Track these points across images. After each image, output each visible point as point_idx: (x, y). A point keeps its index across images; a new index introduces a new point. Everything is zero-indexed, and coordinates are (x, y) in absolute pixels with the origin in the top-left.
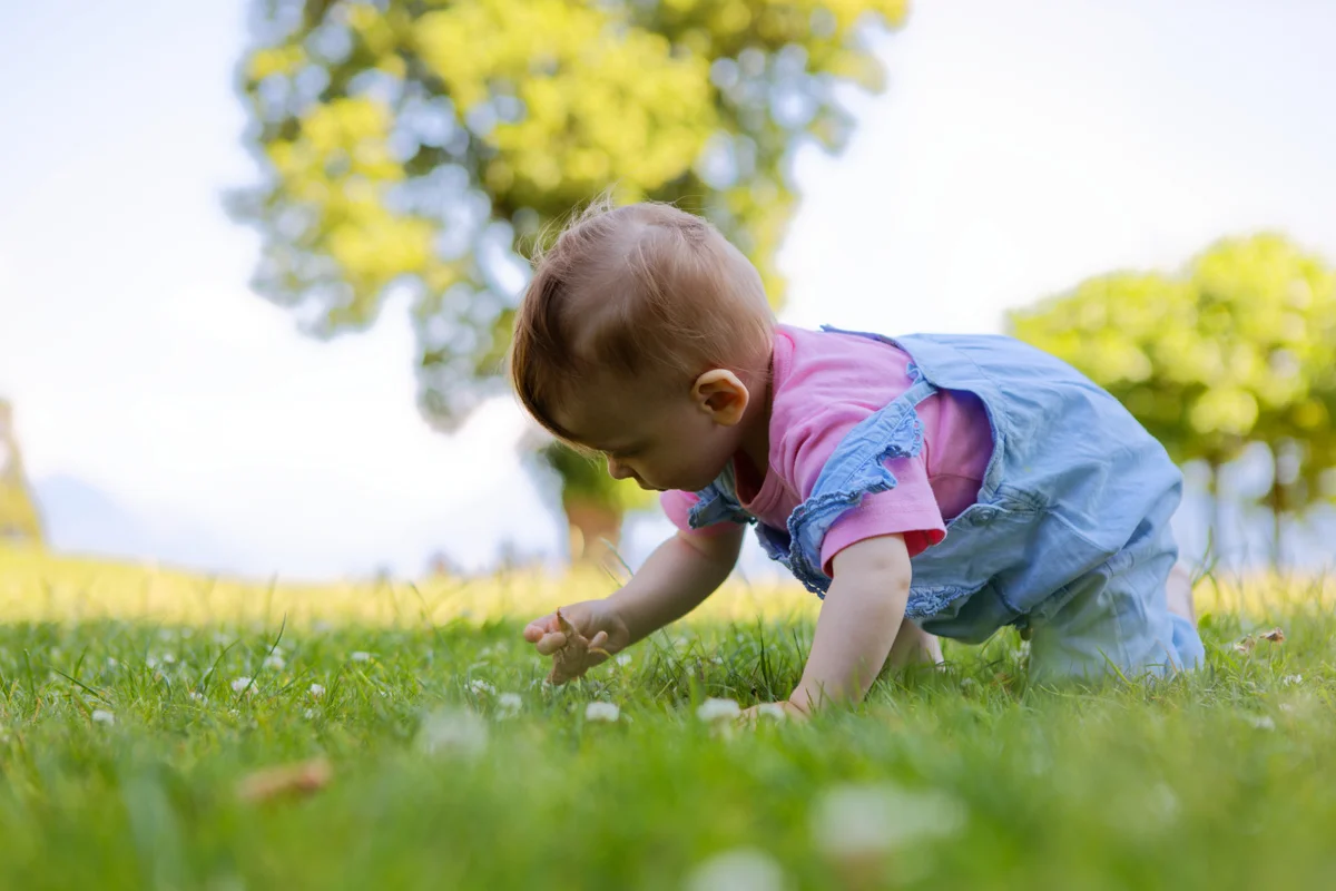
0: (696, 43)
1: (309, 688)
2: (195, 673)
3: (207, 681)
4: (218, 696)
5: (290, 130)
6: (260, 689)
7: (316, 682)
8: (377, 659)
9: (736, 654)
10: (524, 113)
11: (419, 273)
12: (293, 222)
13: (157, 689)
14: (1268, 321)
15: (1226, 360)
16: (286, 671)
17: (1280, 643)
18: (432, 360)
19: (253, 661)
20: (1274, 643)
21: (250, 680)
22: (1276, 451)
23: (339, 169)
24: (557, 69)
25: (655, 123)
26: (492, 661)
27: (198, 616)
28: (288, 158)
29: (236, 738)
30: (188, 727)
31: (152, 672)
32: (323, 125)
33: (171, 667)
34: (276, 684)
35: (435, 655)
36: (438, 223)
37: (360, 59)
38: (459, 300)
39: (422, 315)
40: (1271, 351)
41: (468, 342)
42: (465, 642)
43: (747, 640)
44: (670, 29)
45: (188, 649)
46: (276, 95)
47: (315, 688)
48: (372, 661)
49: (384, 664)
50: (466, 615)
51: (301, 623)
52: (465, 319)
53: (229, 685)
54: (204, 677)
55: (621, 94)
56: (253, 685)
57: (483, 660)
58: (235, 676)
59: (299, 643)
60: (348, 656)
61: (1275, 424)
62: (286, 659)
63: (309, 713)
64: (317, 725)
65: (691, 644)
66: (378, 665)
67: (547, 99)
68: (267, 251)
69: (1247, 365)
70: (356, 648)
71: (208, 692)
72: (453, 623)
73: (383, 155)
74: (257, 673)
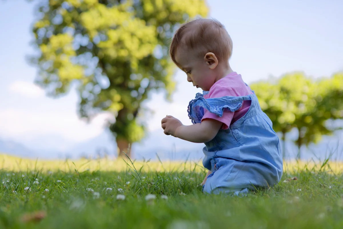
0: (153, 21)
1: (45, 190)
2: (15, 185)
3: (18, 187)
4: (20, 192)
5: (46, 41)
6: (32, 190)
7: (47, 188)
8: (64, 182)
9: (158, 182)
10: (107, 38)
11: (80, 79)
12: (47, 65)
13: (4, 189)
14: (298, 96)
15: (288, 106)
16: (39, 185)
17: (296, 181)
18: (84, 102)
19: (31, 182)
20: (295, 180)
21: (29, 187)
22: (300, 129)
23: (59, 51)
24: (116, 27)
25: (141, 42)
26: (94, 183)
27: (17, 169)
28: (45, 49)
29: (23, 203)
30: (12, 200)
31: (3, 185)
32: (55, 41)
33: (8, 183)
34: (36, 188)
35: (79, 181)
36: (85, 67)
37: (64, 24)
38: (90, 87)
39: (80, 90)
40: (298, 103)
41: (91, 98)
42: (87, 177)
43: (161, 178)
44: (146, 18)
45: (13, 179)
46: (42, 33)
47: (46, 190)
48: (62, 182)
49: (65, 183)
50: (88, 170)
51: (44, 171)
52: (91, 92)
53: (24, 189)
54: (17, 186)
55: (132, 35)
56: (30, 189)
57: (91, 182)
58: (25, 186)
59: (43, 177)
60: (56, 181)
61: (300, 122)
62: (39, 181)
63: (44, 197)
64: (46, 200)
65: (146, 178)
66: (64, 183)
67: (114, 35)
68: (40, 73)
69: (292, 107)
70: (58, 179)
71: (18, 190)
72: (85, 172)
73: (71, 48)
74: (31, 186)
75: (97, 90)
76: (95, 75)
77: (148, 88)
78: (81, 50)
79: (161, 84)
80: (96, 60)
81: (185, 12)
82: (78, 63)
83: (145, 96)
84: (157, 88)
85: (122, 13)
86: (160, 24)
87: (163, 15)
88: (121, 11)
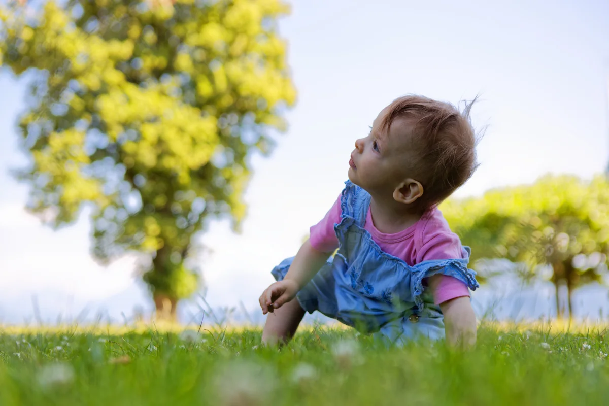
0: (210, 110)
5: (44, 142)
10: (139, 138)
11: (94, 201)
12: (43, 180)
18: (98, 235)
23: (63, 158)
24: (154, 120)
25: (194, 142)
32: (57, 141)
36: (102, 180)
38: (111, 212)
41: (113, 229)
44: (201, 105)
52: (113, 220)
55: (181, 130)
67: (150, 132)
68: (33, 194)
73: (82, 153)
75: (123, 216)
76: (119, 194)
77: (204, 213)
78: (99, 155)
79: (224, 206)
80: (122, 170)
81: (261, 96)
82: (93, 176)
83: (198, 225)
84: (218, 213)
85: (164, 98)
86: (222, 113)
87: (227, 101)
88: (163, 93)
